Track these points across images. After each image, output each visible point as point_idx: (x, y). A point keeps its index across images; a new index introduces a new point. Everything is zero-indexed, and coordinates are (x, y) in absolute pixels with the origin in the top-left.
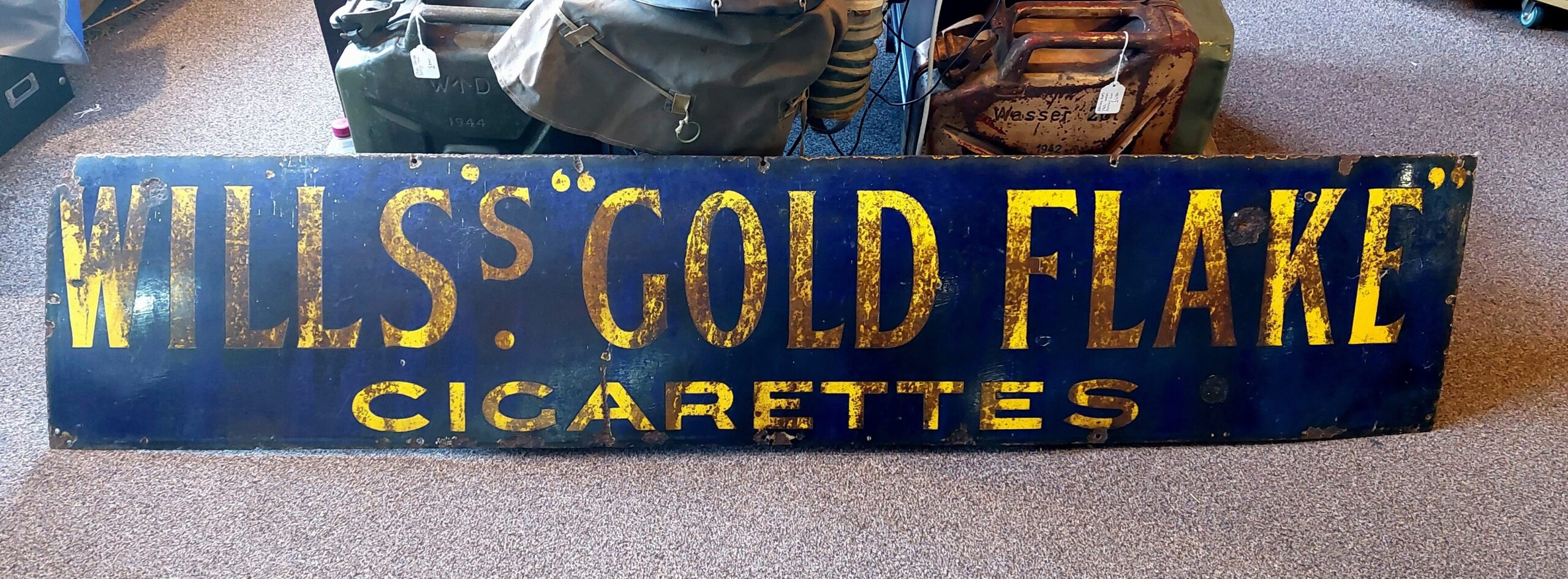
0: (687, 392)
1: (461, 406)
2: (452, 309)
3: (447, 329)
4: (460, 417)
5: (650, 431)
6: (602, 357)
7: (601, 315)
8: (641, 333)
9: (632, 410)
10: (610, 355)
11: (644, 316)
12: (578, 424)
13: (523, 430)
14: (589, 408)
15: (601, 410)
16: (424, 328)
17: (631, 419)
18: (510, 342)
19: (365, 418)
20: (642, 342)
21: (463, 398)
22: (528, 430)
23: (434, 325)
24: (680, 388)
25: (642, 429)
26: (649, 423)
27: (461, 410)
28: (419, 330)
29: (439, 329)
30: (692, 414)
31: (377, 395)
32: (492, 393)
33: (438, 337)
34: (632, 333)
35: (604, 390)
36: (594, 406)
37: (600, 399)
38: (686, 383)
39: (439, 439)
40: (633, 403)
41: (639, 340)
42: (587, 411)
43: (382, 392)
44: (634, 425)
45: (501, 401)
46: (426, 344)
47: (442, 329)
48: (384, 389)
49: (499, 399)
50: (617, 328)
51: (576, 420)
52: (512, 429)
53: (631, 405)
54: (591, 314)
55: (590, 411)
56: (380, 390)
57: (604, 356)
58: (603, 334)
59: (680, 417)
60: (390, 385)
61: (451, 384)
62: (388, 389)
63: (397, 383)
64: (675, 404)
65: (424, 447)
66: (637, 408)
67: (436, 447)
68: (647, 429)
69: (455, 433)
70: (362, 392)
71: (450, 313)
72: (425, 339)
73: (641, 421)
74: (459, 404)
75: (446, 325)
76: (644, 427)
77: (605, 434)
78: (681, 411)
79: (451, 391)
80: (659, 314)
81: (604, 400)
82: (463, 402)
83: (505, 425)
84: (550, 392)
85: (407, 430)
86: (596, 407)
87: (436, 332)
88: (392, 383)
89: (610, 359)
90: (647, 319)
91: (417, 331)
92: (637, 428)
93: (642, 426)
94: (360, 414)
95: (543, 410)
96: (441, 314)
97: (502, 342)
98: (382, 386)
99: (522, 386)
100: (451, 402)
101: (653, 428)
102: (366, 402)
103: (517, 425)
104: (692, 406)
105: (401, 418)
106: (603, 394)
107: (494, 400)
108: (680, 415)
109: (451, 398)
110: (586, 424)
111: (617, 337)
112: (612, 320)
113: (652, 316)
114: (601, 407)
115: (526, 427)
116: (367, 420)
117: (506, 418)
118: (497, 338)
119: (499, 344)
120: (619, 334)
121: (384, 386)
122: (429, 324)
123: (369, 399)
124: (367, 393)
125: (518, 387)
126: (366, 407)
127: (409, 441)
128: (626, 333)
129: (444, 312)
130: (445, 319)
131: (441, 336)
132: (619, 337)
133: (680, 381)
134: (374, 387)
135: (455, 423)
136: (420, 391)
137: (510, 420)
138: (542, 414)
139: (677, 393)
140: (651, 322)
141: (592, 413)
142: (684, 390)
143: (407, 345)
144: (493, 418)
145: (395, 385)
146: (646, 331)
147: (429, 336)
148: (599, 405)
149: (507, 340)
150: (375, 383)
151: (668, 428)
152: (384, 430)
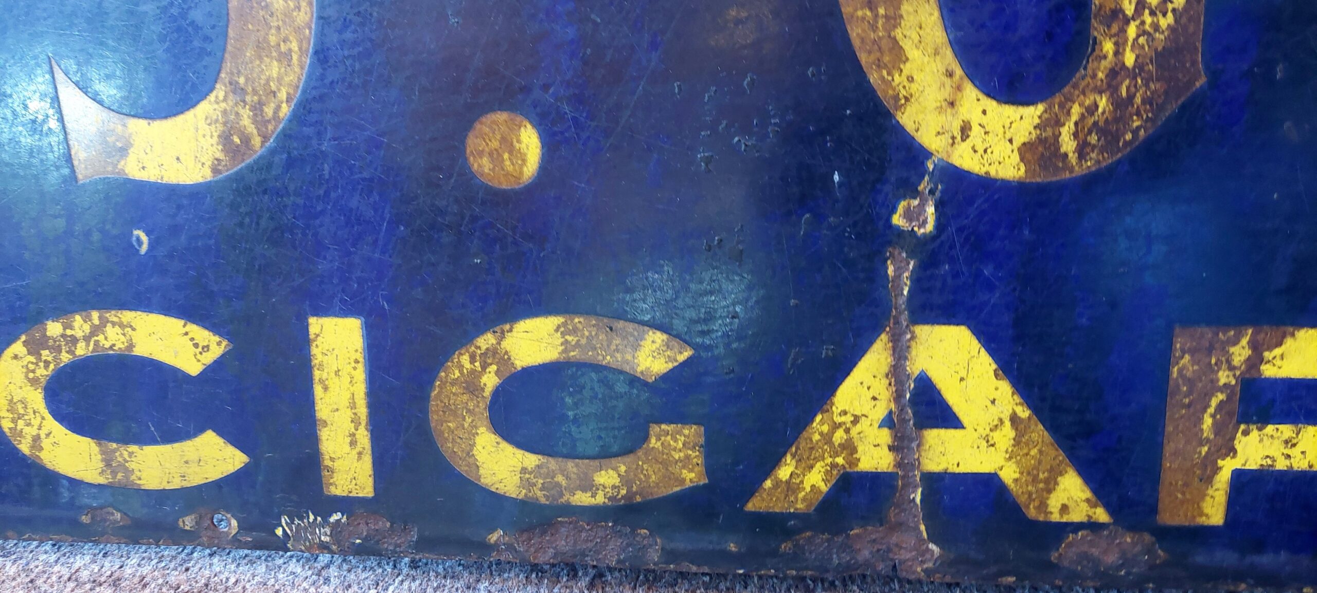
0: (1268, 371)
1: (353, 406)
2: (298, 30)
3: (285, 110)
4: (353, 443)
5: (1092, 526)
6: (898, 220)
7: (898, 33)
8: (1076, 111)
9: (1017, 442)
10: (930, 210)
11: (1097, 29)
12: (791, 487)
13: (582, 499)
14: (836, 426)
15: (885, 436)
16: (206, 108)
17: (1009, 474)
18: (524, 161)
19: (36, 439)
20: (1082, 150)
21: (360, 375)
22: (600, 499)
23: (237, 90)
24: (1240, 353)
25: (1056, 517)
26: (1088, 494)
27: (356, 421)
28: (189, 115)
29: (257, 108)
30: (1281, 465)
31: (65, 358)
32: (465, 360)
33: (257, 141)
34: (1032, 114)
35: (900, 353)
36: (856, 420)
37: (883, 389)
38: (1267, 332)
39: (284, 520)
40: (1024, 413)
41: (1068, 144)
42: (827, 438)
43: (81, 350)
44: (1022, 500)
45: (496, 393)
46: (215, 170)
47: (269, 111)
48: (87, 339)
49: (490, 380)
50: (971, 92)
51: (784, 472)
52: (540, 495)
53: (1014, 419)
54: (855, 32)
55: (839, 436)
56: (74, 340)
57: (909, 215)
58: (907, 119)
59: (1224, 477)
60: (104, 322)
61: (315, 324)
62: (101, 338)
63: (128, 316)
64: (1208, 422)
65: (237, 543)
66: (1039, 433)
67: (281, 546)
68: (1077, 516)
69: (347, 504)
70: (18, 347)
71: (294, 46)
72: (211, 149)
73: (1050, 485)
74: (346, 397)
75: (283, 95)
76: (1064, 509)
77: (899, 526)
78: (1231, 451)
79: (314, 351)
80: (1165, 22)
81: (898, 397)
82: (360, 389)
83: (516, 479)
84: (682, 358)
85: (176, 484)
86: (863, 425)
87: (246, 114)
88: (112, 316)
89: (930, 227)
90: (1108, 47)
91: (180, 119)
92: (1032, 513)
93: (1055, 502)
94: (21, 423)
95: (655, 429)
96: (262, 48)
97: (497, 158)
98: (80, 325)
99: (574, 331)
100: (318, 390)
101: (1101, 515)
102: (34, 382)
103: (560, 478)
104: (1287, 430)
105: (154, 442)
106: (897, 373)
107: (472, 386)
108: (1228, 467)
109: (317, 374)
110: (824, 488)
111: (965, 130)
112: (949, 53)
113: (1132, 31)
114: (888, 422)
115: (589, 486)
116: (46, 443)
117: (519, 453)
118: (473, 142)
119: (482, 166)
120: (975, 118)
121: (87, 328)
122: (220, 91)
123: (42, 372)
124: (34, 348)
125: (558, 339)
126: (37, 399)
127: (188, 523)
128: (1010, 112)
129: (273, 40)
130: (274, 69)
131: (265, 138)
132: (976, 130)
133: (1239, 321)
134: (54, 328)
135: (337, 465)
136: (206, 348)
137: (531, 460)
138: (653, 442)
139: (1224, 377)
140: (1130, 59)
141: (849, 448)
142: (1256, 360)
143: (151, 175)
144: (469, 454)
145: (122, 326)
146: (1103, 103)
147: (225, 139)
148: (880, 412)
149: (511, 150)
150: (56, 318)
151: (1170, 516)
152: (102, 480)
